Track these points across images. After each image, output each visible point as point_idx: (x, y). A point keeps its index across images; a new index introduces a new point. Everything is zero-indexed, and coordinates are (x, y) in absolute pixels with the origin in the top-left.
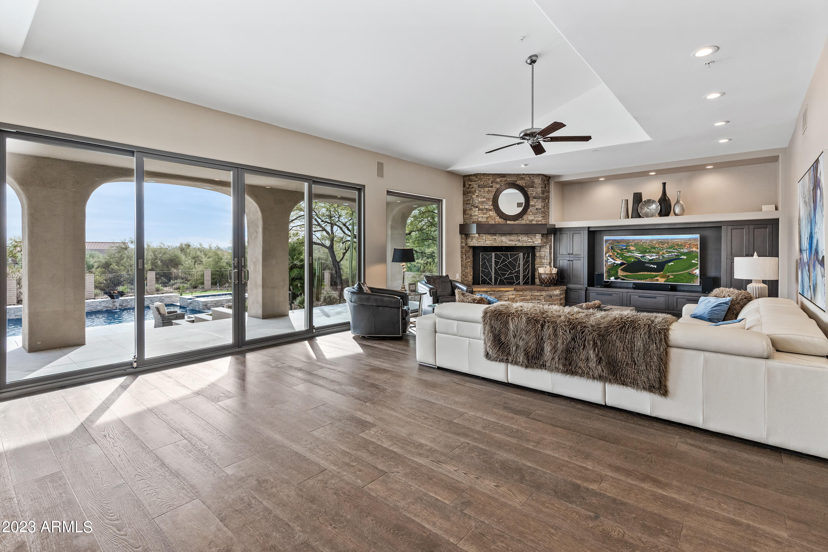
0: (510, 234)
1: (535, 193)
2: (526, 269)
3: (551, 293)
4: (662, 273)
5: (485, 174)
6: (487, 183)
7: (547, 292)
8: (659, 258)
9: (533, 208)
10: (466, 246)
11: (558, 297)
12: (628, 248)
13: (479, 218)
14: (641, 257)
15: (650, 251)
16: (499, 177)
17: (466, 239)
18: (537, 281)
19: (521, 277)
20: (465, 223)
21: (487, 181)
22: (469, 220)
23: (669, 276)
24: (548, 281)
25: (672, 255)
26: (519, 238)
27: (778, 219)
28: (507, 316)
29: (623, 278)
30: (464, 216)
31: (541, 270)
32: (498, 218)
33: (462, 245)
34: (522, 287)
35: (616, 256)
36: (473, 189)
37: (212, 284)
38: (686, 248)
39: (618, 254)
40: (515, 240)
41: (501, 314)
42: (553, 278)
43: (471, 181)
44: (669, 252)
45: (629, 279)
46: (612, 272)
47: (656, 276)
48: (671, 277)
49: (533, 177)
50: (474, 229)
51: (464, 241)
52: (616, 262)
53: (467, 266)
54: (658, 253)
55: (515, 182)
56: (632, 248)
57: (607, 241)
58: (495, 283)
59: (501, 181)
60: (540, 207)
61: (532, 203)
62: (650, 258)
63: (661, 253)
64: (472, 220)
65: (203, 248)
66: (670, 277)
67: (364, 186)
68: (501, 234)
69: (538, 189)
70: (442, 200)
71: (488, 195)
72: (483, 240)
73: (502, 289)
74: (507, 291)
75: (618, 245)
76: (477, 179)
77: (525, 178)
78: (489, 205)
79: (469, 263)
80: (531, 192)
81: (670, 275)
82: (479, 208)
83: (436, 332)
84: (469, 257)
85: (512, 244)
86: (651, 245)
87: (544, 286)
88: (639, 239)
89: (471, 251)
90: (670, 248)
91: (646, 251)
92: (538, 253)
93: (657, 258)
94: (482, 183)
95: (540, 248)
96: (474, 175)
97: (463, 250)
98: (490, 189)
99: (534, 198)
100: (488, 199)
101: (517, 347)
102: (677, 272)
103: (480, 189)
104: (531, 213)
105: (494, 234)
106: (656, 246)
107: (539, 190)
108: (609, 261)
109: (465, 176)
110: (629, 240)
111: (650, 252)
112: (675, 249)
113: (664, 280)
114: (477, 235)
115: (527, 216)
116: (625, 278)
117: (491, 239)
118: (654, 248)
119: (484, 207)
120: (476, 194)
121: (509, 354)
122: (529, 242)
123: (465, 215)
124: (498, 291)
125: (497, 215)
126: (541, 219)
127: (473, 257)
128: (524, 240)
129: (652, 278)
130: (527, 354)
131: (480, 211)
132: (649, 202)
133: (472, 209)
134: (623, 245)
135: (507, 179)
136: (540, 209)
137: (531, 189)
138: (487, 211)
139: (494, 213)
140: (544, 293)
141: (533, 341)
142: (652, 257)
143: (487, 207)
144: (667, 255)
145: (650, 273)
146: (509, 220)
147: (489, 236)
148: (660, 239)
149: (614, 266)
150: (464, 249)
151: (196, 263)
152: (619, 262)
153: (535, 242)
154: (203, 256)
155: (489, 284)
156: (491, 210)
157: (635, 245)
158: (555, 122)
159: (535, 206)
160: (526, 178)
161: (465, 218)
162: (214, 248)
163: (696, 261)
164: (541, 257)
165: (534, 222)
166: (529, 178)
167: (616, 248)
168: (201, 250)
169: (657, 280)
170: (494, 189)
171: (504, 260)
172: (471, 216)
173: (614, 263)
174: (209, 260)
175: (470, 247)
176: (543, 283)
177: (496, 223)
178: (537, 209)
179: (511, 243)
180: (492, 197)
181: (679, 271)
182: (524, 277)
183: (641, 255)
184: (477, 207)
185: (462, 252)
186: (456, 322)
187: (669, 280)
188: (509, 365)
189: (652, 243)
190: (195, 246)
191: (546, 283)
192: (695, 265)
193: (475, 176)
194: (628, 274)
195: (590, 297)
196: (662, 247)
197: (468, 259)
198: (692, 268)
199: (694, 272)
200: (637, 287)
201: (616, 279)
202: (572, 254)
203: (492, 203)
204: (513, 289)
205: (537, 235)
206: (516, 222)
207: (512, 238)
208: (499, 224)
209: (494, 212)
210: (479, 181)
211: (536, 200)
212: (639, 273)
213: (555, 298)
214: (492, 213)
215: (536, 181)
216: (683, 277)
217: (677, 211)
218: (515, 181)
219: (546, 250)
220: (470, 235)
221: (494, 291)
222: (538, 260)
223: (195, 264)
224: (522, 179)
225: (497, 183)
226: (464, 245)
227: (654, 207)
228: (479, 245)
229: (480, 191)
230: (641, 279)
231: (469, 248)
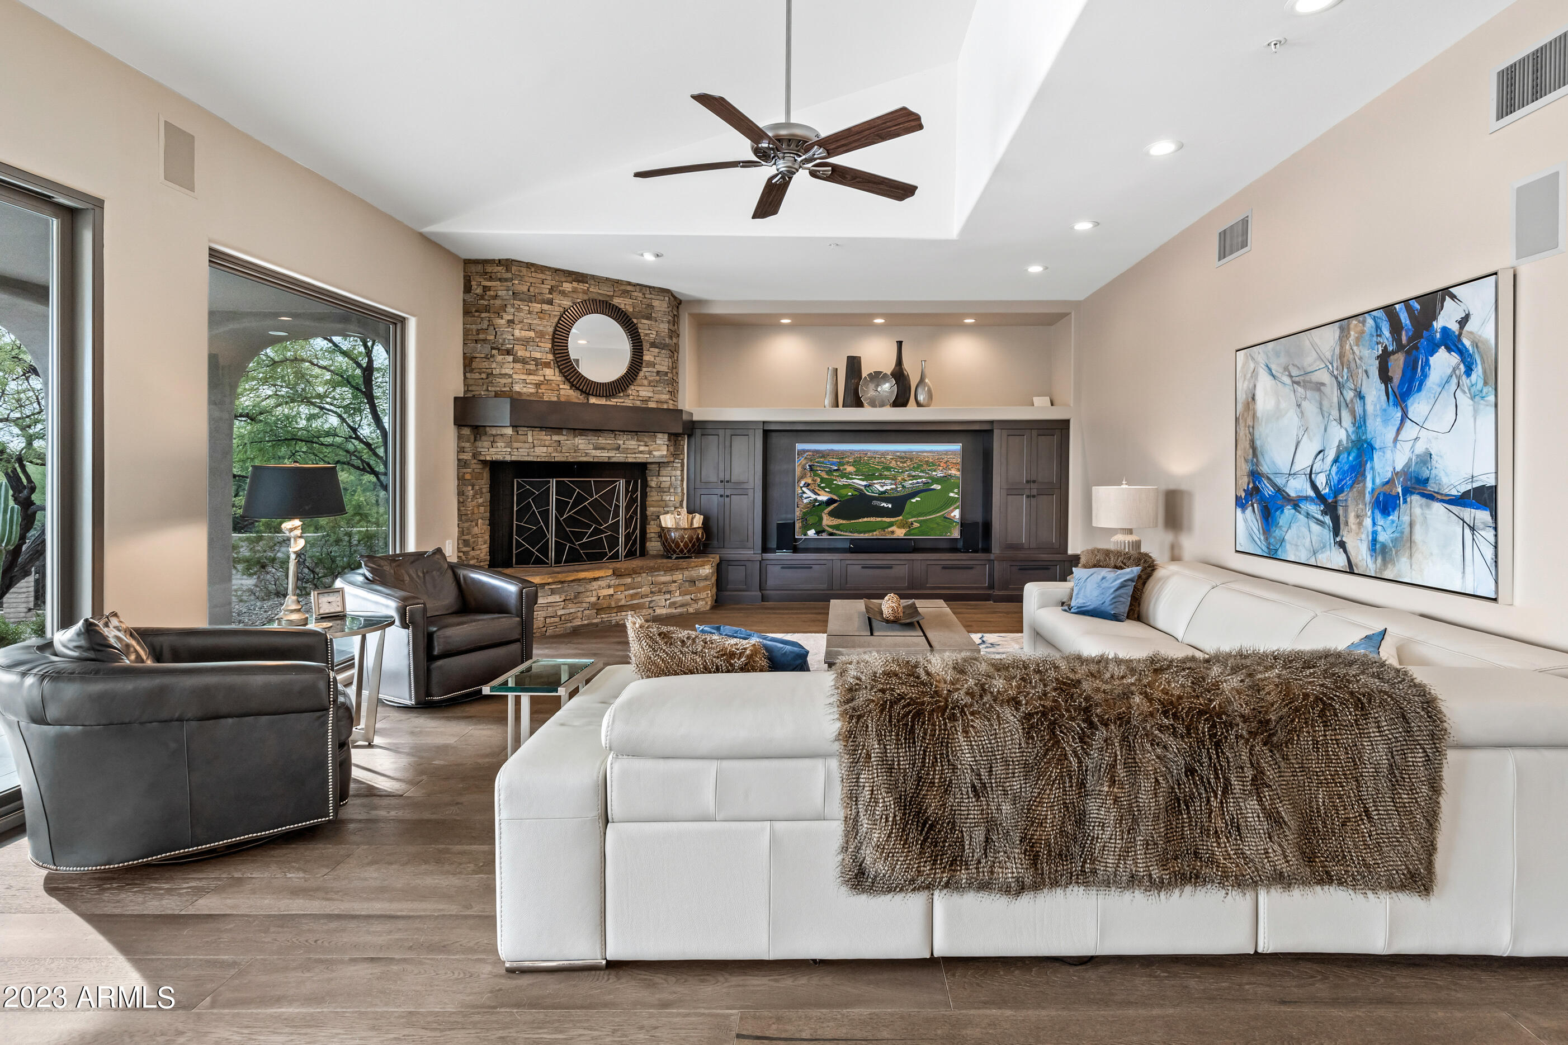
0: (597, 431)
1: (655, 333)
2: (631, 517)
3: (692, 574)
4: (901, 517)
5: (533, 265)
6: (537, 291)
7: (686, 573)
8: (895, 489)
9: (650, 369)
10: (475, 461)
11: (708, 583)
12: (841, 468)
13: (516, 383)
14: (865, 486)
15: (881, 475)
16: (570, 279)
17: (475, 440)
18: (654, 546)
19: (621, 540)
20: (469, 395)
21: (539, 285)
22: (485, 387)
23: (912, 524)
24: (686, 545)
25: (918, 483)
26: (619, 442)
27: (1067, 422)
29: (830, 530)
30: (468, 375)
31: (668, 521)
32: (565, 387)
33: (461, 457)
34: (623, 565)
35: (819, 486)
36: (498, 302)
38: (941, 468)
39: (823, 480)
40: (608, 447)
42: (698, 538)
43: (491, 279)
44: (914, 477)
45: (842, 533)
46: (811, 520)
47: (891, 524)
48: (916, 525)
49: (651, 294)
50: (501, 414)
51: (468, 445)
52: (820, 498)
53: (475, 517)
54: (894, 478)
55: (608, 299)
56: (850, 469)
57: (802, 452)
58: (558, 561)
59: (575, 291)
60: (664, 369)
61: (647, 357)
62: (881, 489)
63: (900, 478)
64: (493, 389)
66: (914, 526)
68: (575, 429)
69: (662, 326)
70: (404, 318)
71: (540, 322)
72: (527, 445)
73: (582, 575)
74: (596, 579)
75: (823, 463)
76: (509, 275)
77: (633, 294)
78: (543, 352)
79: (482, 509)
80: (644, 326)
81: (915, 521)
82: (515, 355)
84: (482, 493)
85: (602, 455)
86: (883, 462)
87: (677, 558)
88: (863, 451)
89: (486, 474)
90: (914, 469)
91: (874, 474)
92: (655, 479)
93: (892, 489)
94: (525, 289)
95: (659, 467)
96: (500, 263)
97: (465, 470)
98: (546, 307)
99: (653, 345)
100: (541, 335)
102: (926, 515)
103: (519, 303)
104: (646, 382)
105: (557, 430)
106: (891, 465)
107: (664, 327)
108: (805, 496)
109: (467, 262)
110: (843, 452)
111: (881, 477)
112: (922, 471)
113: (904, 531)
114: (509, 431)
115: (637, 388)
116: (835, 531)
117: (547, 443)
118: (888, 469)
119: (528, 356)
120: (507, 317)
122: (641, 452)
123: (472, 371)
124: (572, 581)
125: (563, 379)
126: (667, 397)
127: (490, 492)
128: (630, 447)
129: (883, 529)
131: (519, 366)
132: (877, 377)
133: (493, 356)
134: (832, 463)
135: (591, 290)
136: (666, 374)
137: (645, 321)
138: (536, 365)
139: (557, 374)
140: (678, 576)
142: (885, 488)
143: (538, 355)
144: (910, 482)
145: (879, 519)
146: (596, 396)
147: (544, 433)
148: (898, 452)
149: (814, 506)
150: (469, 470)
152: (823, 498)
153: (655, 453)
155: (539, 562)
156: (547, 365)
157: (855, 462)
158: (904, 109)
159: (653, 365)
160: (636, 294)
161: (471, 382)
163: (956, 493)
164: (660, 489)
165: (652, 405)
166: (640, 295)
167: (818, 468)
169: (893, 532)
170: (557, 308)
171: (580, 499)
172: (489, 375)
173: (816, 500)
175: (484, 462)
176: (675, 552)
177: (562, 399)
178: (658, 372)
179: (598, 453)
180: (551, 330)
181: (930, 513)
182: (628, 537)
183: (864, 483)
184: (508, 352)
185: (463, 476)
186: (713, 766)
187: (913, 532)
189: (885, 458)
191: (682, 551)
192: (953, 500)
193: (503, 265)
194: (842, 522)
195: (769, 575)
196: (901, 468)
197: (478, 496)
198: (949, 507)
199: (952, 515)
200: (859, 547)
201: (818, 533)
202: (728, 482)
203: (550, 346)
204: (610, 572)
205: (660, 435)
206: (613, 402)
207: (602, 441)
208: (569, 404)
209: (557, 370)
210: (516, 282)
211: (657, 350)
212: (860, 520)
213: (702, 584)
214: (551, 374)
215: (656, 303)
216: (935, 526)
217: (921, 398)
218: (609, 296)
219: (674, 473)
220: (488, 429)
221: (562, 582)
222: (653, 497)
224: (626, 293)
225: (563, 293)
226: (467, 456)
227: (887, 388)
228: (514, 458)
229: (519, 310)
230: (865, 532)
231: (480, 466)
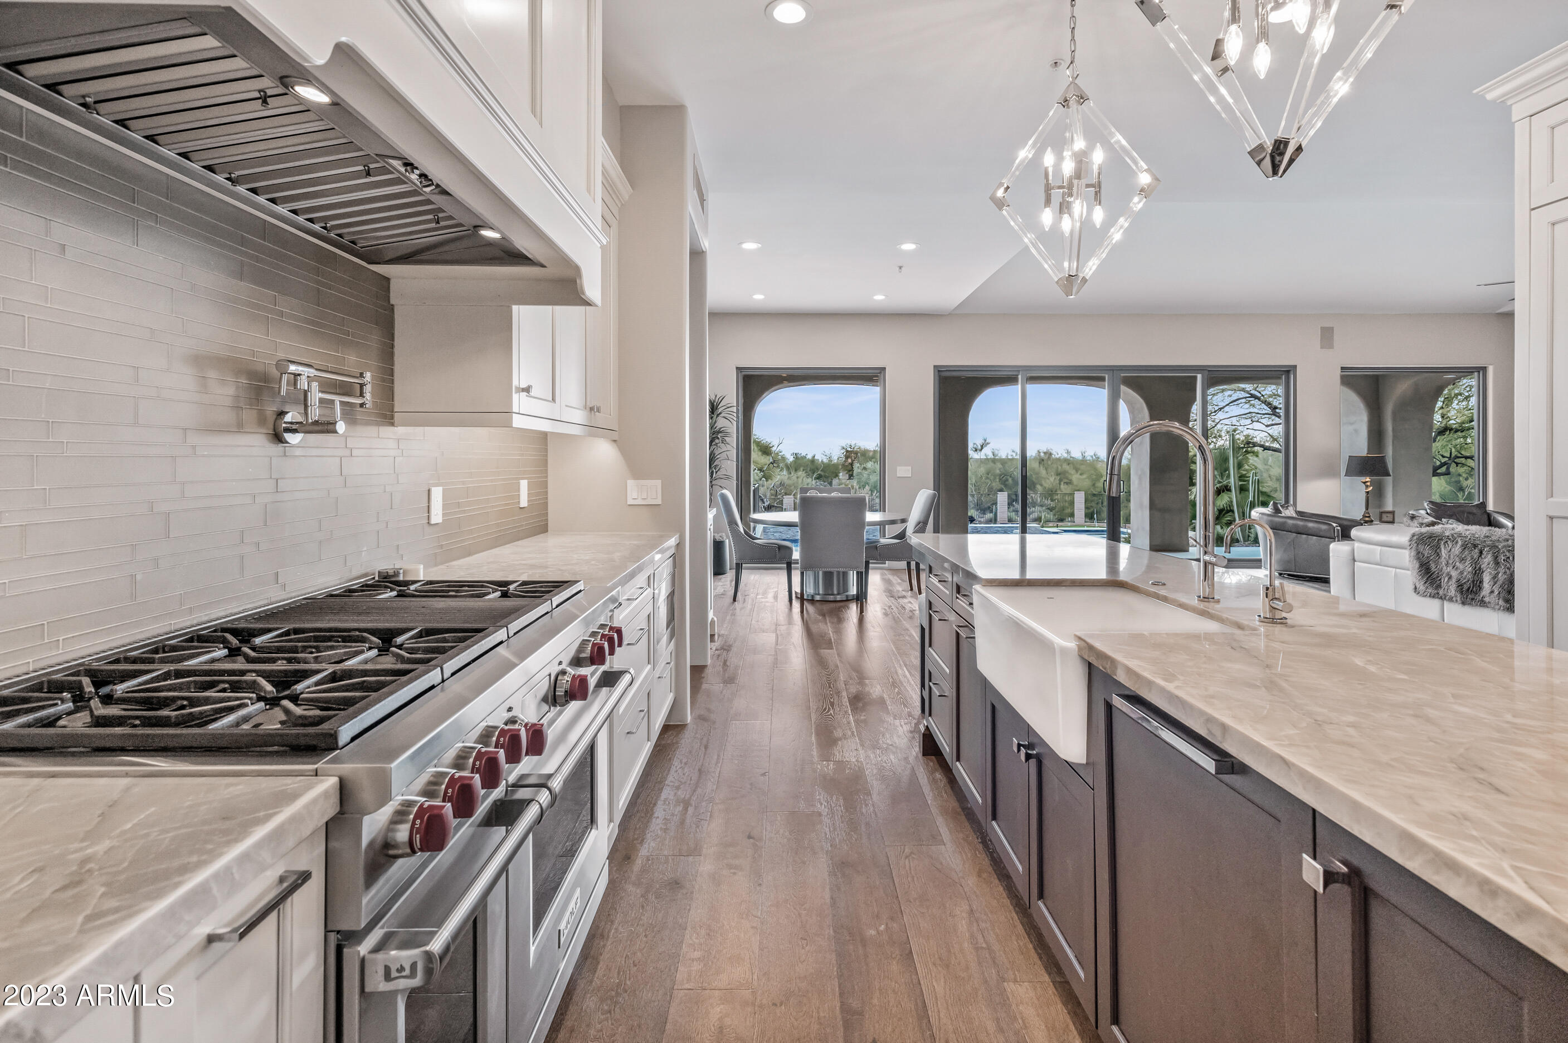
28: (1439, 540)
37: (1086, 515)
41: (1430, 537)
65: (1071, 457)
67: (1295, 367)
83: (1354, 560)
101: (1450, 578)
121: (1439, 586)
130: (1460, 586)
141: (1468, 569)
151: (1062, 483)
154: (1073, 472)
162: (1091, 459)
168: (1069, 462)
174: (1082, 477)
186: (1379, 548)
188: (1445, 602)
190: (1060, 455)
223: (1060, 484)
